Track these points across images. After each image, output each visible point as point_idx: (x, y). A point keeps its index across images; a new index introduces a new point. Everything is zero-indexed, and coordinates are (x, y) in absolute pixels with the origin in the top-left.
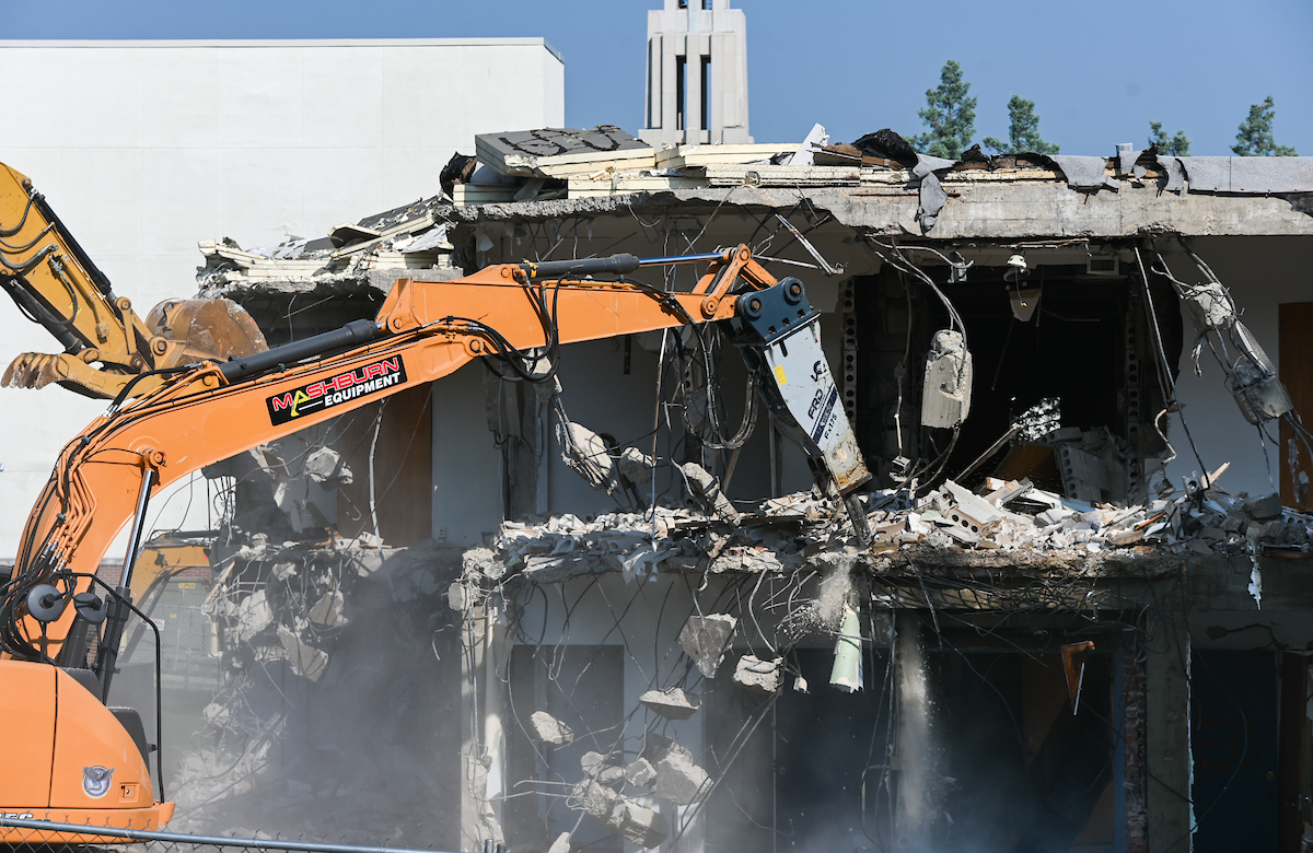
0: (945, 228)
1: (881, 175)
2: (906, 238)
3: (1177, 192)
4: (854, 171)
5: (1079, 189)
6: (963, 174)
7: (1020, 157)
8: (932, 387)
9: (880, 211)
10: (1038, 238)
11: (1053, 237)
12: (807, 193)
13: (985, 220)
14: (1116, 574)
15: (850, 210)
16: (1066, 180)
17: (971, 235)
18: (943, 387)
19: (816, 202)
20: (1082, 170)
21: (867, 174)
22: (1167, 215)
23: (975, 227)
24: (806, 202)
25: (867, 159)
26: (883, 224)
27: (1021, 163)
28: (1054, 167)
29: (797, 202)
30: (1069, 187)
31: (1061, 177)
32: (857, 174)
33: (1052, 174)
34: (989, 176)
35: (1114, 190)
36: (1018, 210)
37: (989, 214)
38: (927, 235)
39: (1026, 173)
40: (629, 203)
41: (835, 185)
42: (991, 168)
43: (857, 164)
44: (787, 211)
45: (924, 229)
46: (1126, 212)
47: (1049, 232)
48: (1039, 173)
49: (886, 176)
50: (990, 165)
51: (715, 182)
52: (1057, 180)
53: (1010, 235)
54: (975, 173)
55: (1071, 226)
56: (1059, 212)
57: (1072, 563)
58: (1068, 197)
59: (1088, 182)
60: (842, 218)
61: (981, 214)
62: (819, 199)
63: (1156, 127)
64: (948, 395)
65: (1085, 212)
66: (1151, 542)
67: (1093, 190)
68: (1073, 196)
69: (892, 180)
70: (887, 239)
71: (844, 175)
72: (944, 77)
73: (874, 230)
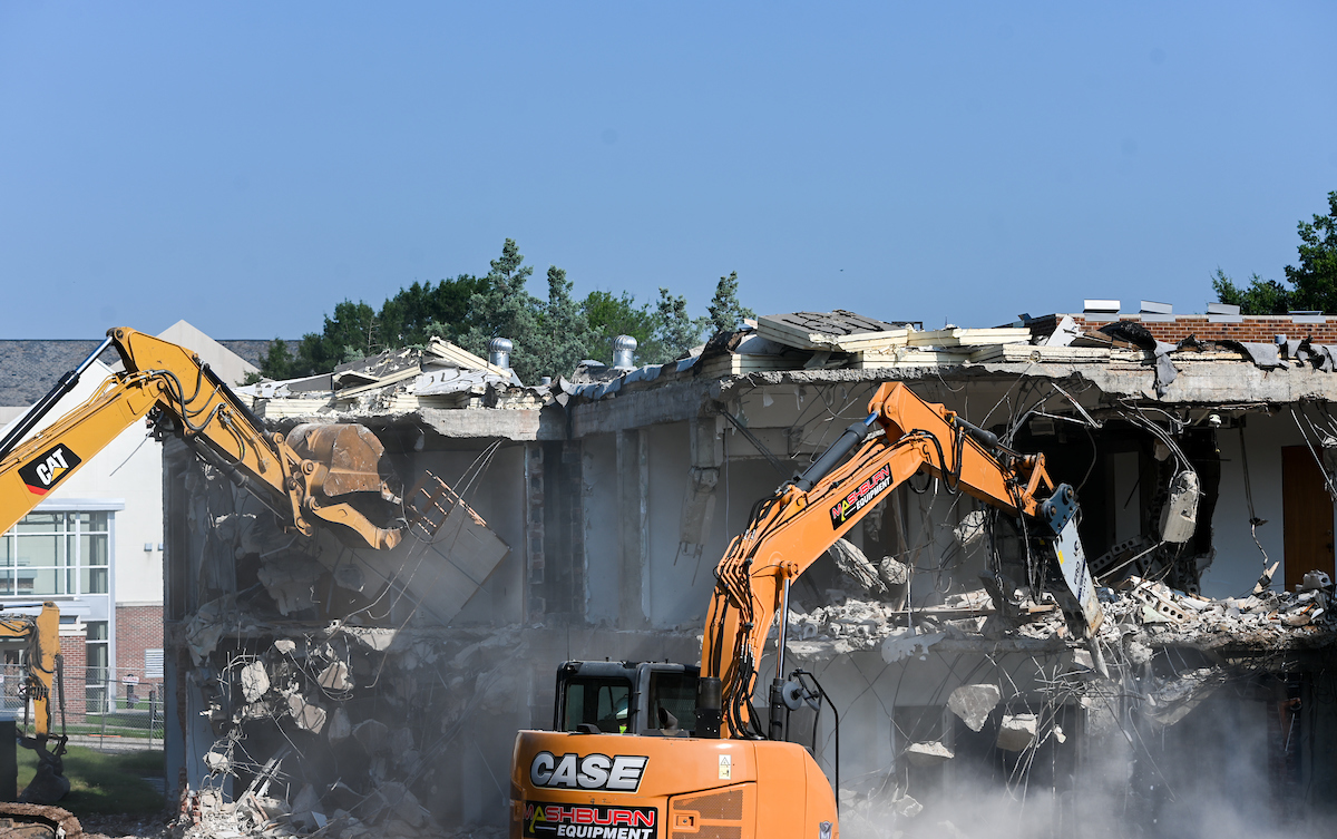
0: (1173, 395)
1: (1125, 355)
2: (1145, 401)
3: (1325, 371)
4: (1105, 351)
5: (1262, 368)
6: (1181, 354)
7: (1218, 343)
8: (1175, 512)
9: (1128, 382)
10: (1234, 402)
11: (1245, 402)
12: (1078, 368)
13: (1200, 389)
14: (1300, 648)
15: (1108, 381)
16: (1252, 360)
17: (1191, 400)
18: (1184, 513)
19: (1084, 374)
20: (1263, 354)
21: (1116, 354)
22: (1319, 387)
23: (1194, 394)
24: (1077, 375)
25: (1116, 343)
26: (1131, 392)
27: (1219, 347)
28: (1243, 351)
29: (1069, 374)
30: (1256, 365)
31: (1247, 357)
32: (1108, 354)
33: (1239, 356)
34: (1198, 357)
35: (1285, 368)
36: (1222, 382)
37: (1202, 385)
38: (1161, 399)
39: (1223, 355)
40: (937, 373)
41: (1093, 362)
42: (1200, 351)
43: (1108, 346)
44: (1061, 381)
45: (1160, 394)
46: (1293, 384)
47: (1242, 398)
48: (1231, 355)
49: (1128, 355)
50: (1199, 349)
51: (1009, 358)
52: (1243, 360)
53: (1217, 400)
54: (1188, 355)
55: (1257, 394)
56: (1249, 384)
57: (1270, 640)
58: (1255, 373)
59: (1268, 363)
60: (1103, 387)
61: (1197, 385)
62: (1088, 372)
63: (663, 293)
64: (1186, 518)
65: (1265, 384)
66: (1317, 624)
67: (1270, 368)
68: (1258, 372)
69: (1133, 359)
70: (1131, 403)
71: (1100, 355)
72: (505, 250)
73: (1125, 395)
